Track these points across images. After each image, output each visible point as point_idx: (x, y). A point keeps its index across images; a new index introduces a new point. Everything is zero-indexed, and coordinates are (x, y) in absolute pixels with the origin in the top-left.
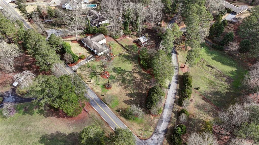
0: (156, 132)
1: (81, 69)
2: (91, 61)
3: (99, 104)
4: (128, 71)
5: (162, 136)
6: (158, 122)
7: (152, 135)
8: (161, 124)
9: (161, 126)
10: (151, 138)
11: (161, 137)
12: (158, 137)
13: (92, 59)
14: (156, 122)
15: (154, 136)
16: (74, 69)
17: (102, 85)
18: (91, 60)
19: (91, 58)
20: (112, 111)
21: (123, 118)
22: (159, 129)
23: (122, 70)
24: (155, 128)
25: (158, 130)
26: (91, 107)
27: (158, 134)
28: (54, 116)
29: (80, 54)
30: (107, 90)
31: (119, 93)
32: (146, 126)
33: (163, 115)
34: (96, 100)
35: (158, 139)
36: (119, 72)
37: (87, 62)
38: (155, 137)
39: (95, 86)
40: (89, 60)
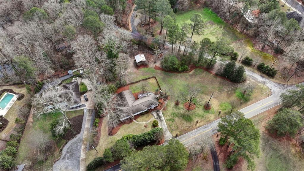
0: (264, 83)
1: (173, 130)
2: (164, 116)
5: (267, 80)
6: (253, 79)
8: (256, 78)
9: (258, 79)
10: (270, 88)
11: (269, 82)
13: (160, 114)
14: (254, 81)
15: (267, 85)
17: (205, 112)
18: (162, 115)
19: (158, 115)
21: (249, 103)
22: (260, 80)
24: (259, 82)
27: (266, 83)
28: (241, 166)
29: (146, 126)
30: (212, 109)
32: (257, 88)
35: (271, 84)
37: (164, 120)
38: (269, 85)
39: (205, 118)
40: (161, 117)
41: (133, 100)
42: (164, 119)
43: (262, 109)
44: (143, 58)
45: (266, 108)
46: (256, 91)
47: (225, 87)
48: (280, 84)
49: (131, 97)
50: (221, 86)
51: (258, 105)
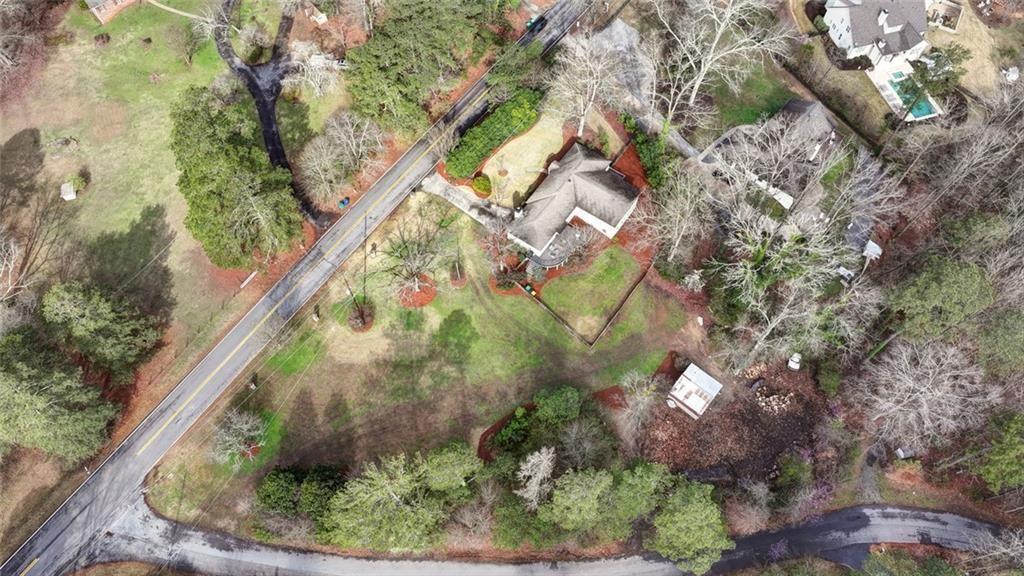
0: (178, 530)
1: (430, 202)
2: (475, 221)
3: (276, 311)
4: (462, 371)
5: (162, 554)
6: (224, 533)
7: (163, 518)
8: (212, 547)
9: (204, 544)
10: (152, 517)
11: (156, 550)
12: (157, 539)
13: (487, 219)
14: (221, 524)
15: (162, 524)
16: (423, 183)
17: (365, 298)
18: (480, 220)
19: (493, 216)
20: (250, 359)
21: (226, 404)
22: (192, 539)
23: (463, 348)
24: (195, 525)
25: (186, 535)
26: (265, 292)
27: (167, 538)
29: (503, 173)
30: (345, 321)
31: (341, 365)
32: (201, 490)
33: (257, 550)
34: (292, 298)
35: (147, 541)
36: (451, 339)
37: (466, 211)
38: (154, 527)
39: (357, 276)
40: (479, 214)
41: (582, 200)
42: (470, 214)
43: (178, 398)
44: (690, 393)
45: (162, 412)
46: (208, 478)
47: (328, 434)
48: (106, 560)
49: (595, 204)
50: (342, 429)
51: (192, 408)
